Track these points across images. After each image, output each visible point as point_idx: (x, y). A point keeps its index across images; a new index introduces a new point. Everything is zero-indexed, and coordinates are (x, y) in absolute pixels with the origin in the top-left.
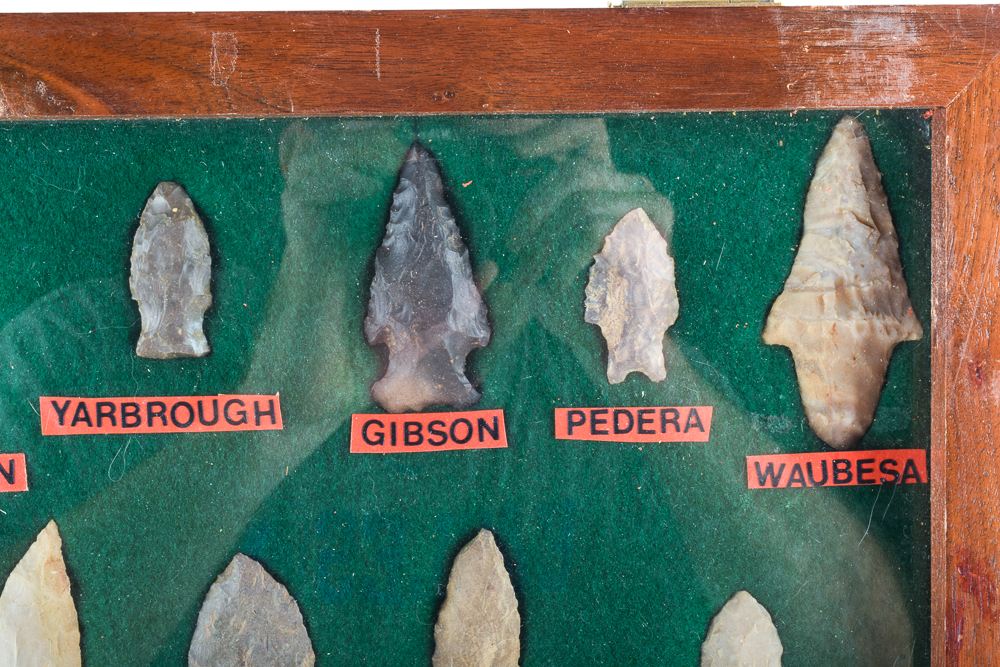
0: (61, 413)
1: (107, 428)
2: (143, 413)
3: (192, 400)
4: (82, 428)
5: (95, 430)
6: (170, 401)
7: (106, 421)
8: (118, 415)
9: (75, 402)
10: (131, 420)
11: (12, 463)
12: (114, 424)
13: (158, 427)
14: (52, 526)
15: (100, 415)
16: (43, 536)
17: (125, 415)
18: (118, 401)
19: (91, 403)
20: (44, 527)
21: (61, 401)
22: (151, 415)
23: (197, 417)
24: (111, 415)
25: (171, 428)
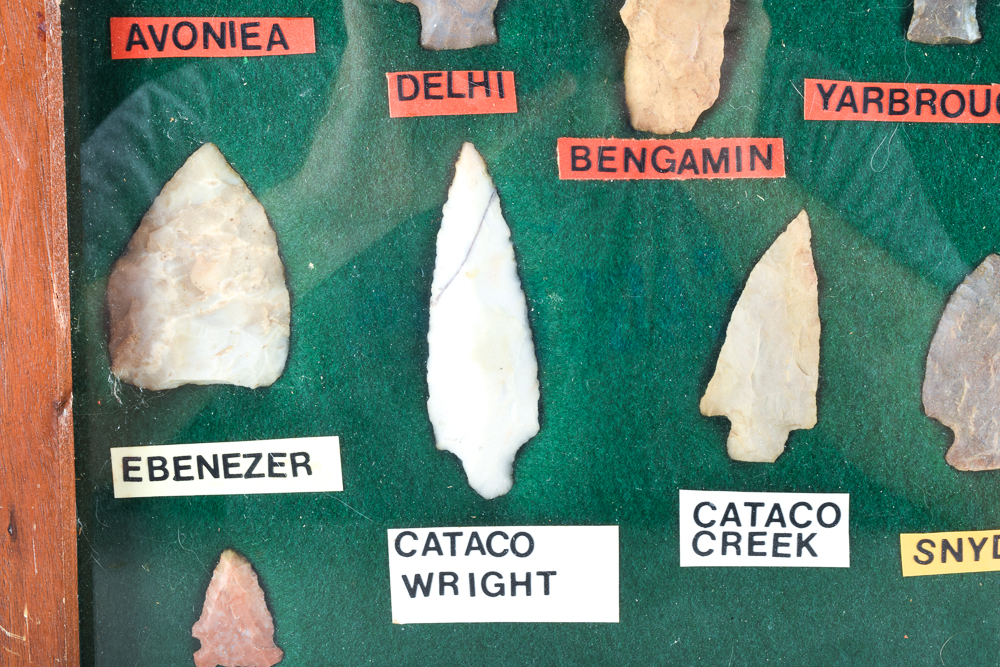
0: (826, 96)
1: (873, 115)
2: (912, 101)
3: (964, 89)
4: (847, 114)
5: (860, 116)
6: (940, 89)
7: (872, 107)
8: (885, 101)
9: (841, 86)
10: (898, 107)
11: (769, 148)
12: (881, 110)
13: (926, 116)
14: (803, 216)
15: (867, 101)
16: (793, 226)
17: (893, 101)
18: (886, 87)
19: (858, 88)
20: (795, 216)
21: (827, 84)
22: (920, 103)
23: (967, 107)
24: (877, 101)
25: (940, 118)
